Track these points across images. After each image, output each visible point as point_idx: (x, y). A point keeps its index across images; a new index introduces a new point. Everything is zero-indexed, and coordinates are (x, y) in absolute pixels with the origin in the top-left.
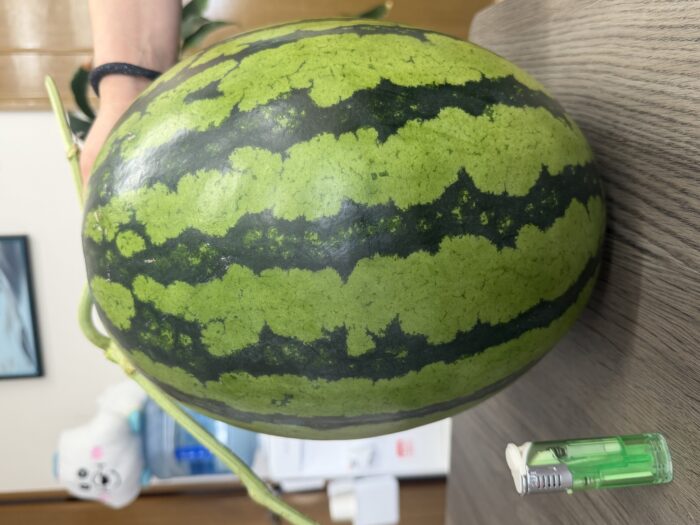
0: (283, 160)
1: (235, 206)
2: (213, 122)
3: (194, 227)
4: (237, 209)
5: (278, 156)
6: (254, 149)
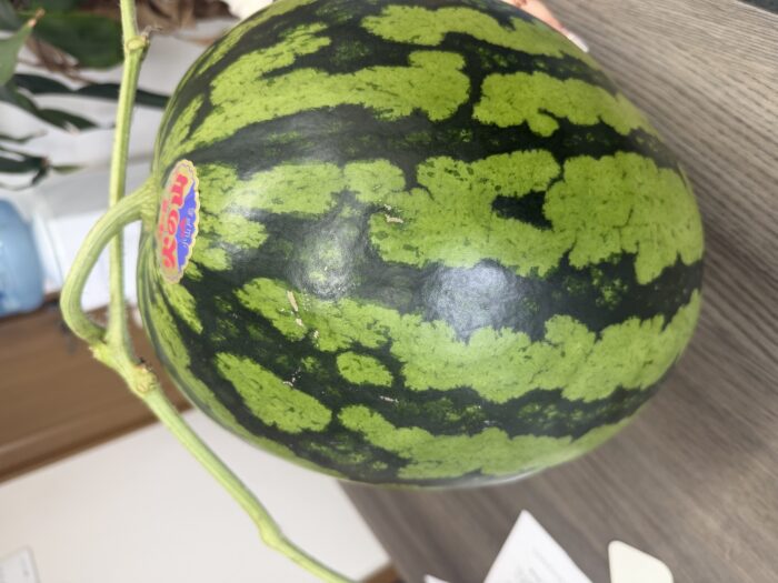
0: (595, 341)
1: (530, 379)
2: (537, 268)
3: (474, 387)
4: (531, 382)
5: (593, 335)
6: (573, 321)
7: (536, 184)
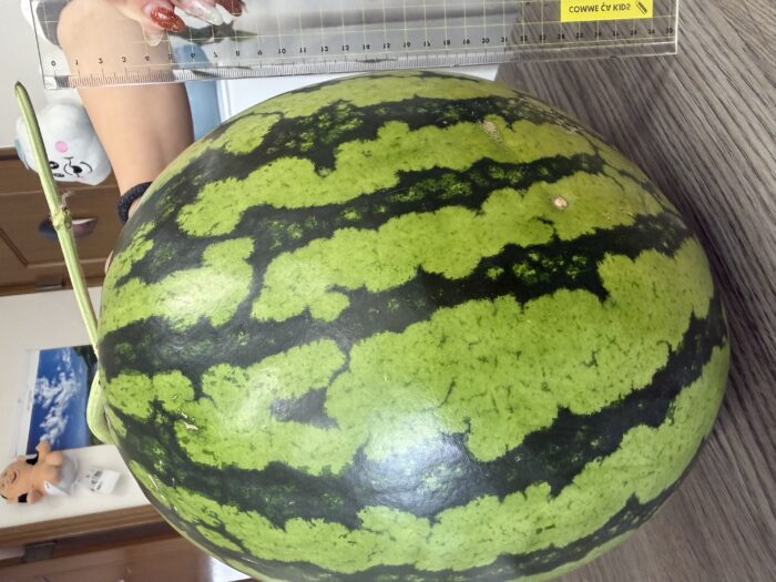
0: (431, 525)
2: (329, 467)
4: (369, 560)
5: (425, 521)
6: (392, 510)
7: (316, 381)
